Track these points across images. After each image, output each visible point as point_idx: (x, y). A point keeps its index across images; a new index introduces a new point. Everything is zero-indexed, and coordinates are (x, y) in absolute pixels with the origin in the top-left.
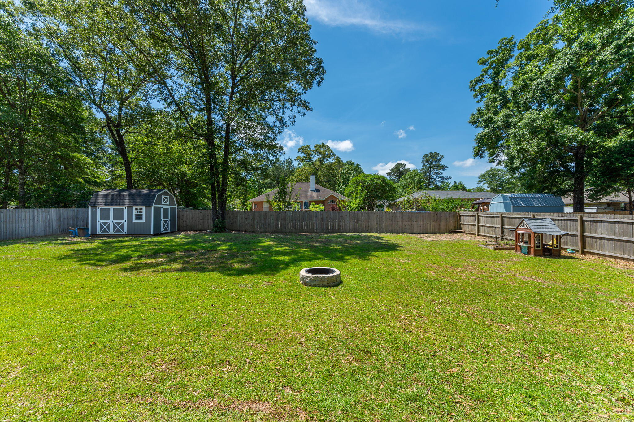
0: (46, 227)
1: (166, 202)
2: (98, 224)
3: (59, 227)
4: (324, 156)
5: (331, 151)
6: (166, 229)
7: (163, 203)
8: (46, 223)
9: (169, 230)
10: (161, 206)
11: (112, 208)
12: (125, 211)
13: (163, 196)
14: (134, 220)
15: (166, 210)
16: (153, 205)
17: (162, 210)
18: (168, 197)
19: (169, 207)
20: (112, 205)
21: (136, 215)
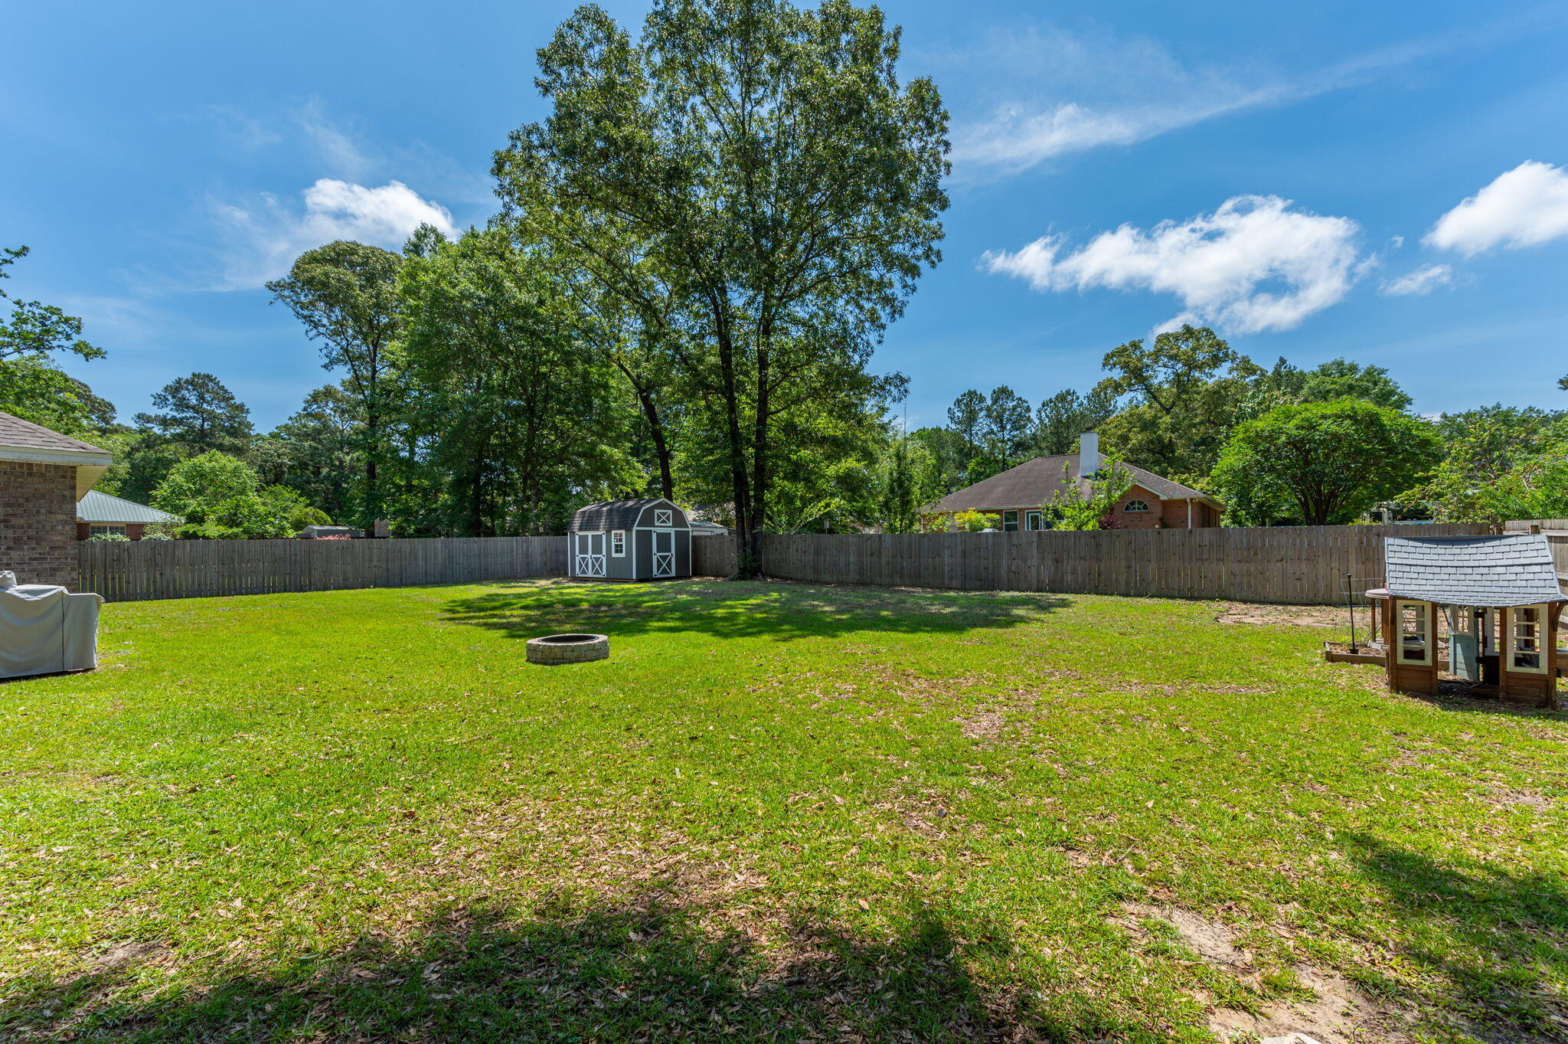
0: (527, 564)
1: (664, 522)
2: (577, 559)
3: (545, 564)
4: (1192, 365)
5: (1219, 345)
6: (664, 571)
7: (657, 524)
8: (527, 558)
9: (673, 573)
10: (653, 529)
11: (590, 534)
12: (604, 537)
13: (657, 511)
14: (614, 555)
15: (664, 539)
16: (635, 528)
17: (654, 536)
18: (670, 512)
19: (672, 531)
20: (589, 530)
21: (616, 546)
